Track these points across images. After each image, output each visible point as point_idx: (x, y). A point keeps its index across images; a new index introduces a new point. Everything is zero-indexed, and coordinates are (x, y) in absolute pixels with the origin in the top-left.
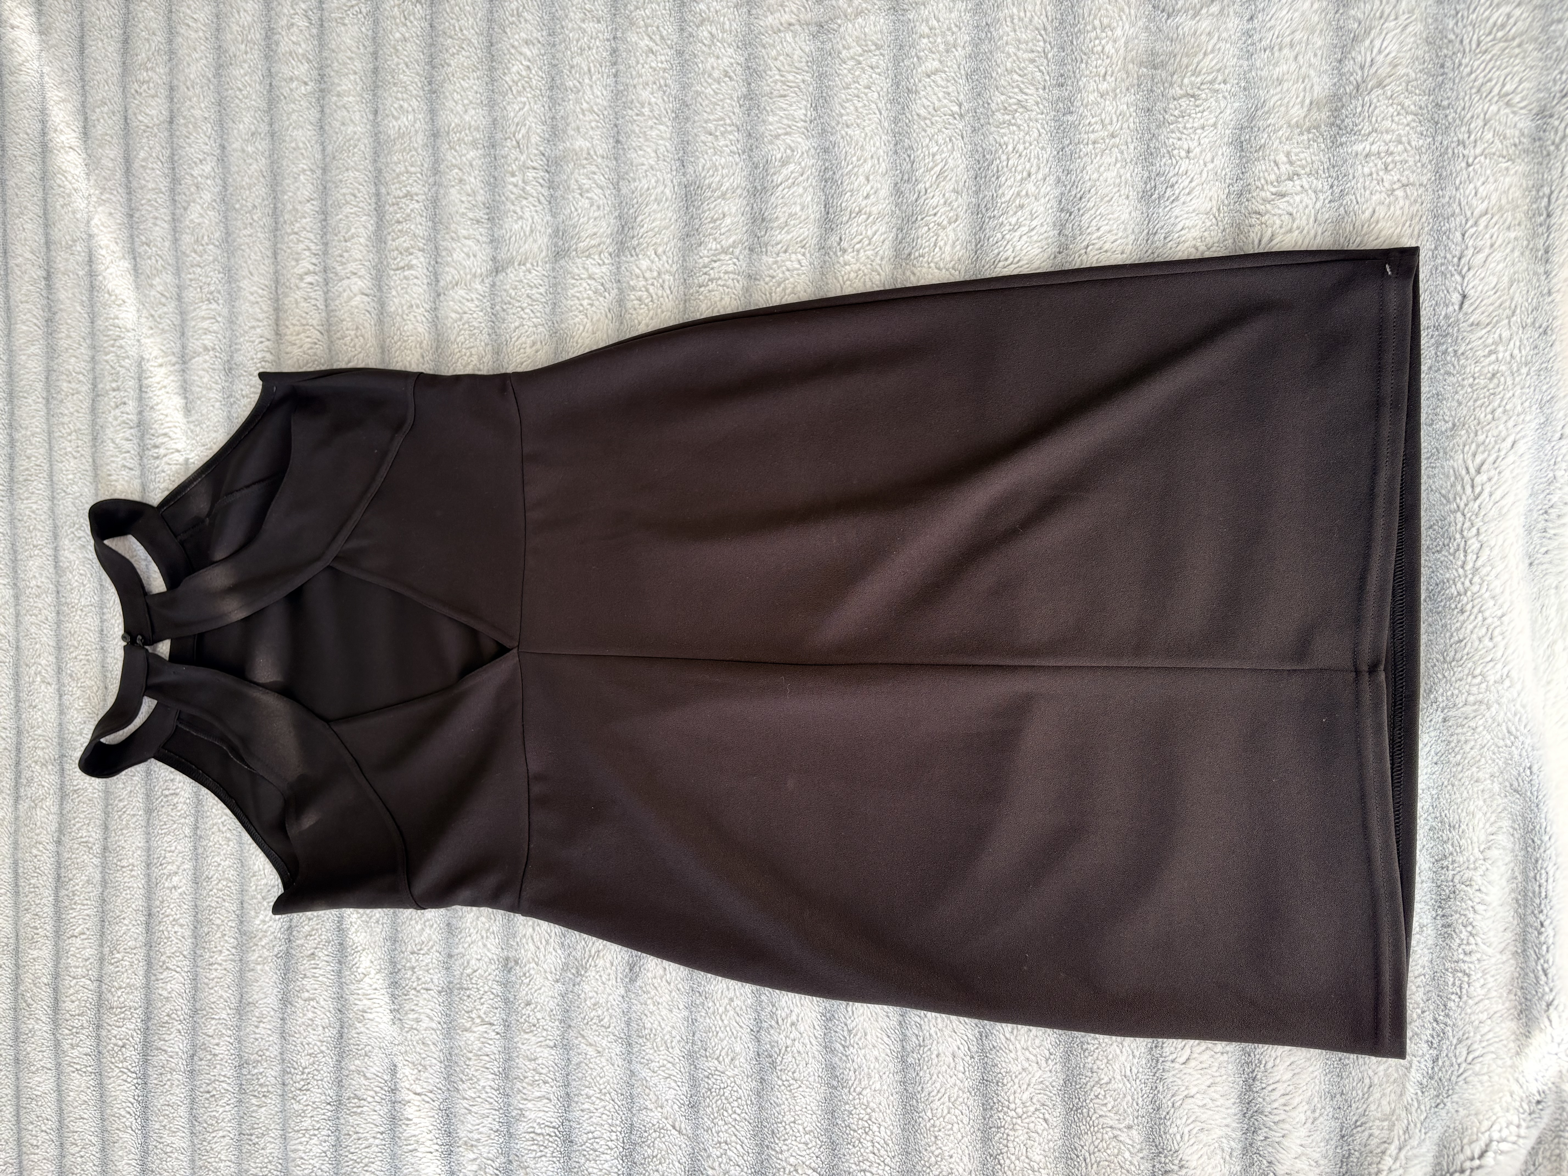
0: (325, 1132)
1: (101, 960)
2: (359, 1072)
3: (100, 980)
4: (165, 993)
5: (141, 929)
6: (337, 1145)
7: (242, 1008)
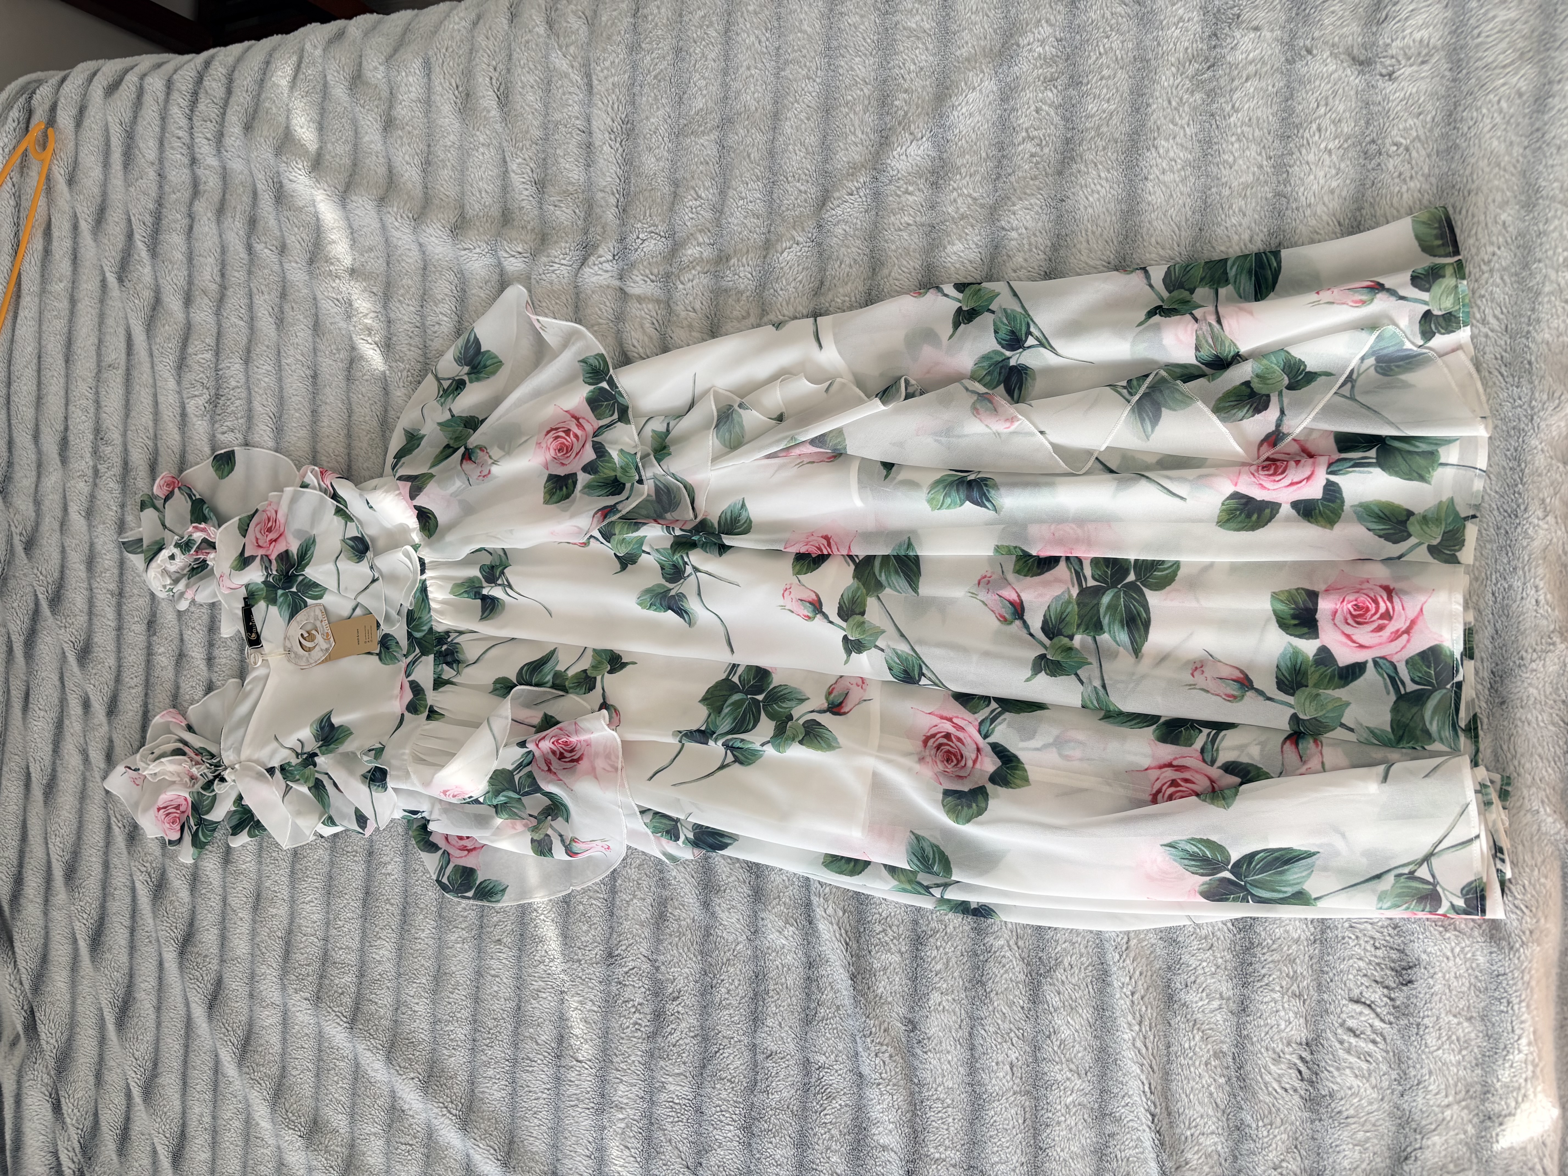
0: (503, 1083)
1: (328, 924)
2: (532, 1038)
3: (326, 940)
4: (378, 958)
5: (359, 904)
6: (513, 1094)
7: (439, 977)
